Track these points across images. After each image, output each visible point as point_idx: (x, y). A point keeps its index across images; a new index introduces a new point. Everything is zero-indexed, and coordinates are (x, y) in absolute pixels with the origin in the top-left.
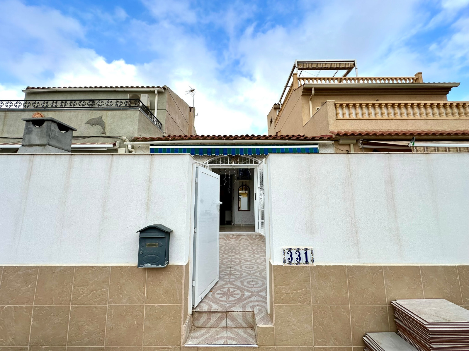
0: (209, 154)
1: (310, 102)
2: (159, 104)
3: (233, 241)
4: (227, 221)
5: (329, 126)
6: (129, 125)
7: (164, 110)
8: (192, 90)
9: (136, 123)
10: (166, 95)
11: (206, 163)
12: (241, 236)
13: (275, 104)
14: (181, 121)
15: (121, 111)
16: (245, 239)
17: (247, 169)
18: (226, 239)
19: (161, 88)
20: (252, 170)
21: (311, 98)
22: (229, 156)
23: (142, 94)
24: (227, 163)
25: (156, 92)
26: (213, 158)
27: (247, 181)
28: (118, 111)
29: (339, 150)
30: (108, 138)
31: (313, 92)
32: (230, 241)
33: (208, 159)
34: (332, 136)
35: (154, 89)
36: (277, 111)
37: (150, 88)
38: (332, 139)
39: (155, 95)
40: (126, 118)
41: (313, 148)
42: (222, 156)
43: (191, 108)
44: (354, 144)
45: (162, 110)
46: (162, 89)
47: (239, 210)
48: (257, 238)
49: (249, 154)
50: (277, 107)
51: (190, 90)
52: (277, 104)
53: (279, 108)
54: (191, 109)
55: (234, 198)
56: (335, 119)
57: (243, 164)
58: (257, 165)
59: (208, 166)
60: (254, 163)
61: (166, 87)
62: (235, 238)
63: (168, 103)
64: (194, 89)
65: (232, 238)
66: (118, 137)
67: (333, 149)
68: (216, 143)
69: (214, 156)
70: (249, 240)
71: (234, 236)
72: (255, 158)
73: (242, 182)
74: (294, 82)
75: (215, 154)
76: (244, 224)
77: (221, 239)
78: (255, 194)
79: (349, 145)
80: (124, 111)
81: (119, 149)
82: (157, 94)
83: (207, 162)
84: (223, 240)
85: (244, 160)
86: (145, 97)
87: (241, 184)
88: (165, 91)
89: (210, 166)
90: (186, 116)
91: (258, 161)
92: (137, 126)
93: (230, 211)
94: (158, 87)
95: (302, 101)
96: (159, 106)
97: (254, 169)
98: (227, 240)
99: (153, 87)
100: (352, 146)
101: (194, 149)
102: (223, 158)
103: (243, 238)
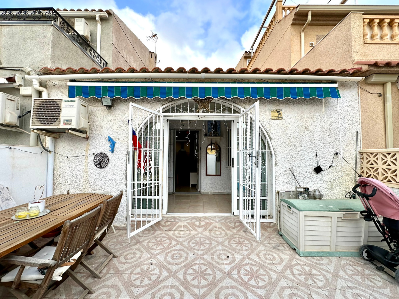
0: (163, 96)
1: (303, 34)
2: (102, 36)
3: (200, 230)
4: (192, 185)
5: (353, 53)
6: (37, 49)
7: (110, 44)
8: (154, 35)
9: (49, 46)
10: (112, 22)
11: (159, 111)
12: (212, 223)
13: (246, 52)
14: (138, 65)
15: (24, 26)
16: (219, 228)
17: (223, 121)
18: (190, 227)
19: (104, 12)
20: (229, 123)
21: (305, 28)
22: (196, 100)
23: (76, 19)
24: (191, 111)
25: (97, 18)
26: (170, 104)
27: (218, 138)
28: (18, 27)
29: (366, 93)
30: (6, 71)
31: (310, 17)
32: (196, 230)
33: (163, 105)
34: (361, 68)
35: (94, 13)
36: (248, 60)
37: (89, 11)
38: (360, 73)
39: (97, 22)
40: (32, 38)
41: (330, 88)
42: (184, 101)
43: (151, 53)
44: (391, 82)
45: (107, 44)
46: (105, 14)
47: (206, 175)
48: (237, 227)
49: (227, 96)
50: (248, 56)
51: (151, 34)
52: (248, 53)
53: (250, 57)
54: (151, 55)
55: (200, 159)
56: (363, 43)
57: (216, 113)
58: (238, 114)
59: (161, 116)
60: (234, 113)
61: (111, 12)
62: (203, 226)
63: (116, 36)
64: (155, 34)
65: (199, 227)
66: (20, 69)
67: (357, 91)
68: (175, 78)
69: (171, 100)
70: (224, 228)
71: (202, 224)
72: (236, 103)
73: (212, 139)
74: (278, 12)
75: (172, 97)
76: (213, 191)
77: (182, 228)
78: (233, 158)
79: (383, 85)
80: (28, 26)
81: (22, 88)
82: (99, 21)
83: (161, 109)
84: (185, 229)
85: (218, 108)
86: (81, 23)
87: (210, 143)
88: (110, 17)
89: (164, 116)
90: (145, 62)
91: (240, 109)
92: (50, 52)
93: (196, 173)
94: (100, 11)
95: (292, 33)
96: (102, 38)
97: (232, 122)
98: (191, 229)
99: (93, 10)
100: (389, 86)
101: (139, 87)
102: (185, 104)
103: (216, 227)
